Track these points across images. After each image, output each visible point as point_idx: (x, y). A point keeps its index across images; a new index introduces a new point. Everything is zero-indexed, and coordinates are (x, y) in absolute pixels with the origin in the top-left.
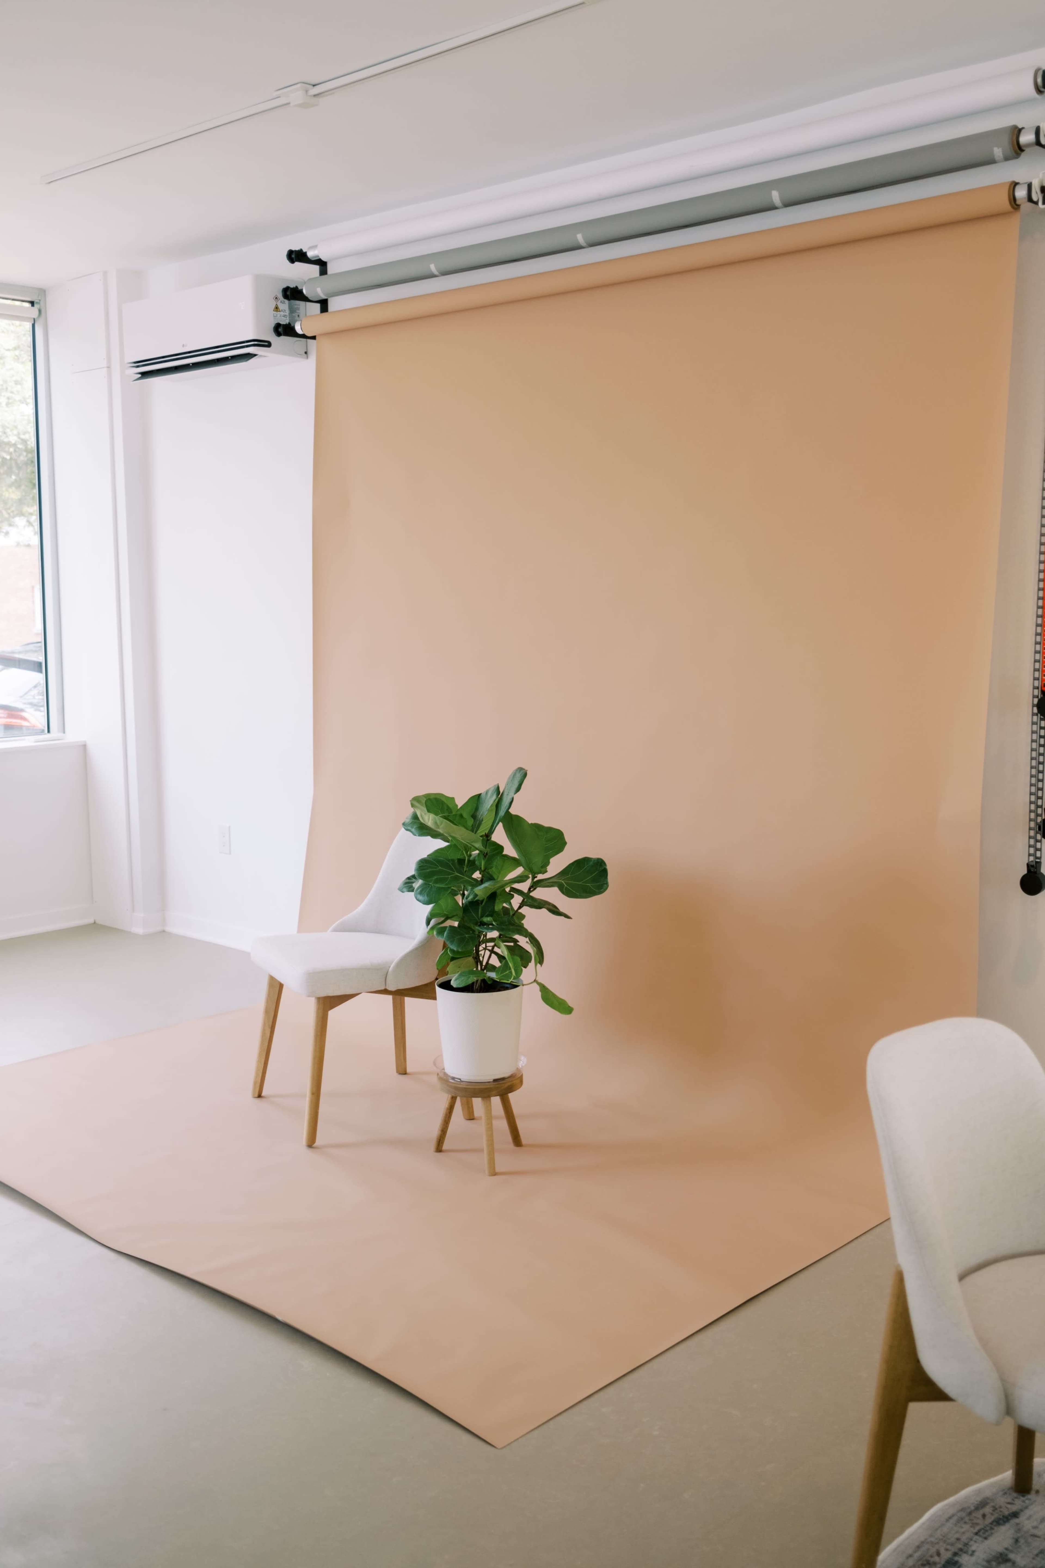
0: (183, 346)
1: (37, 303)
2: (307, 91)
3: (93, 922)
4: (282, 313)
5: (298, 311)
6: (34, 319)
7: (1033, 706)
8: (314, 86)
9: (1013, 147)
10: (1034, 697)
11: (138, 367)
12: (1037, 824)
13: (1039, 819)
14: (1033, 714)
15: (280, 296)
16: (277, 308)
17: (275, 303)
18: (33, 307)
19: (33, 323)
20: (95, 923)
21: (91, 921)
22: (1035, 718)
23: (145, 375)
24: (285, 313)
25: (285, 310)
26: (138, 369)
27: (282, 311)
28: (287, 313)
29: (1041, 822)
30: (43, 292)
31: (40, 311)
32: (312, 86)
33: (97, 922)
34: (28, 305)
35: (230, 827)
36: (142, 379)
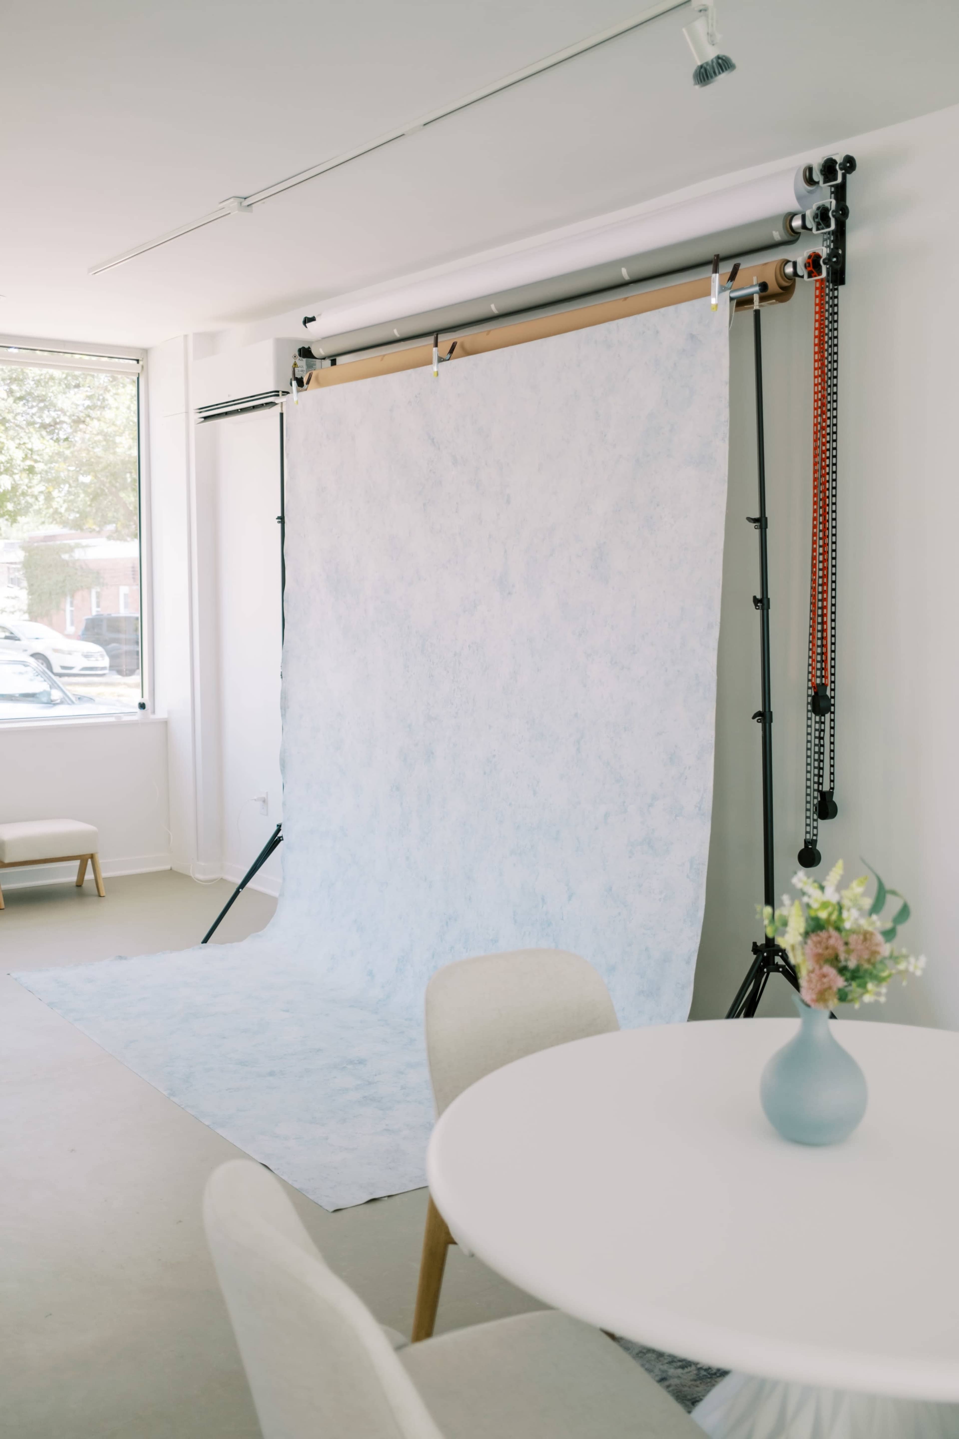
0: (229, 396)
1: (141, 360)
2: (241, 203)
3: (170, 869)
4: (300, 369)
5: (314, 367)
6: (139, 374)
7: (808, 703)
8: (245, 199)
9: (788, 231)
10: (808, 696)
11: (201, 412)
12: (814, 805)
13: (816, 801)
14: (808, 711)
15: (297, 354)
16: (295, 364)
17: (294, 361)
18: (138, 364)
19: (138, 376)
20: (171, 869)
21: (168, 867)
22: (809, 714)
23: (206, 418)
24: (303, 369)
25: (303, 366)
26: (201, 414)
27: (300, 366)
28: (305, 368)
29: (817, 804)
30: (146, 351)
31: (143, 367)
32: (244, 199)
33: (175, 869)
34: (135, 362)
35: (267, 792)
36: (205, 422)
